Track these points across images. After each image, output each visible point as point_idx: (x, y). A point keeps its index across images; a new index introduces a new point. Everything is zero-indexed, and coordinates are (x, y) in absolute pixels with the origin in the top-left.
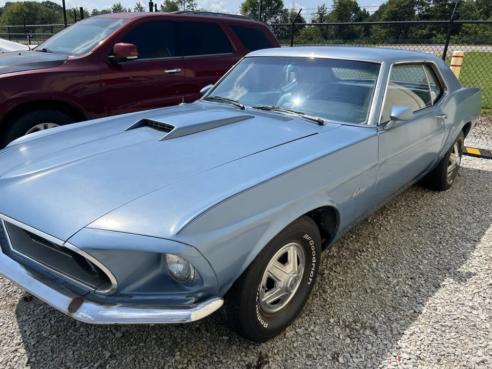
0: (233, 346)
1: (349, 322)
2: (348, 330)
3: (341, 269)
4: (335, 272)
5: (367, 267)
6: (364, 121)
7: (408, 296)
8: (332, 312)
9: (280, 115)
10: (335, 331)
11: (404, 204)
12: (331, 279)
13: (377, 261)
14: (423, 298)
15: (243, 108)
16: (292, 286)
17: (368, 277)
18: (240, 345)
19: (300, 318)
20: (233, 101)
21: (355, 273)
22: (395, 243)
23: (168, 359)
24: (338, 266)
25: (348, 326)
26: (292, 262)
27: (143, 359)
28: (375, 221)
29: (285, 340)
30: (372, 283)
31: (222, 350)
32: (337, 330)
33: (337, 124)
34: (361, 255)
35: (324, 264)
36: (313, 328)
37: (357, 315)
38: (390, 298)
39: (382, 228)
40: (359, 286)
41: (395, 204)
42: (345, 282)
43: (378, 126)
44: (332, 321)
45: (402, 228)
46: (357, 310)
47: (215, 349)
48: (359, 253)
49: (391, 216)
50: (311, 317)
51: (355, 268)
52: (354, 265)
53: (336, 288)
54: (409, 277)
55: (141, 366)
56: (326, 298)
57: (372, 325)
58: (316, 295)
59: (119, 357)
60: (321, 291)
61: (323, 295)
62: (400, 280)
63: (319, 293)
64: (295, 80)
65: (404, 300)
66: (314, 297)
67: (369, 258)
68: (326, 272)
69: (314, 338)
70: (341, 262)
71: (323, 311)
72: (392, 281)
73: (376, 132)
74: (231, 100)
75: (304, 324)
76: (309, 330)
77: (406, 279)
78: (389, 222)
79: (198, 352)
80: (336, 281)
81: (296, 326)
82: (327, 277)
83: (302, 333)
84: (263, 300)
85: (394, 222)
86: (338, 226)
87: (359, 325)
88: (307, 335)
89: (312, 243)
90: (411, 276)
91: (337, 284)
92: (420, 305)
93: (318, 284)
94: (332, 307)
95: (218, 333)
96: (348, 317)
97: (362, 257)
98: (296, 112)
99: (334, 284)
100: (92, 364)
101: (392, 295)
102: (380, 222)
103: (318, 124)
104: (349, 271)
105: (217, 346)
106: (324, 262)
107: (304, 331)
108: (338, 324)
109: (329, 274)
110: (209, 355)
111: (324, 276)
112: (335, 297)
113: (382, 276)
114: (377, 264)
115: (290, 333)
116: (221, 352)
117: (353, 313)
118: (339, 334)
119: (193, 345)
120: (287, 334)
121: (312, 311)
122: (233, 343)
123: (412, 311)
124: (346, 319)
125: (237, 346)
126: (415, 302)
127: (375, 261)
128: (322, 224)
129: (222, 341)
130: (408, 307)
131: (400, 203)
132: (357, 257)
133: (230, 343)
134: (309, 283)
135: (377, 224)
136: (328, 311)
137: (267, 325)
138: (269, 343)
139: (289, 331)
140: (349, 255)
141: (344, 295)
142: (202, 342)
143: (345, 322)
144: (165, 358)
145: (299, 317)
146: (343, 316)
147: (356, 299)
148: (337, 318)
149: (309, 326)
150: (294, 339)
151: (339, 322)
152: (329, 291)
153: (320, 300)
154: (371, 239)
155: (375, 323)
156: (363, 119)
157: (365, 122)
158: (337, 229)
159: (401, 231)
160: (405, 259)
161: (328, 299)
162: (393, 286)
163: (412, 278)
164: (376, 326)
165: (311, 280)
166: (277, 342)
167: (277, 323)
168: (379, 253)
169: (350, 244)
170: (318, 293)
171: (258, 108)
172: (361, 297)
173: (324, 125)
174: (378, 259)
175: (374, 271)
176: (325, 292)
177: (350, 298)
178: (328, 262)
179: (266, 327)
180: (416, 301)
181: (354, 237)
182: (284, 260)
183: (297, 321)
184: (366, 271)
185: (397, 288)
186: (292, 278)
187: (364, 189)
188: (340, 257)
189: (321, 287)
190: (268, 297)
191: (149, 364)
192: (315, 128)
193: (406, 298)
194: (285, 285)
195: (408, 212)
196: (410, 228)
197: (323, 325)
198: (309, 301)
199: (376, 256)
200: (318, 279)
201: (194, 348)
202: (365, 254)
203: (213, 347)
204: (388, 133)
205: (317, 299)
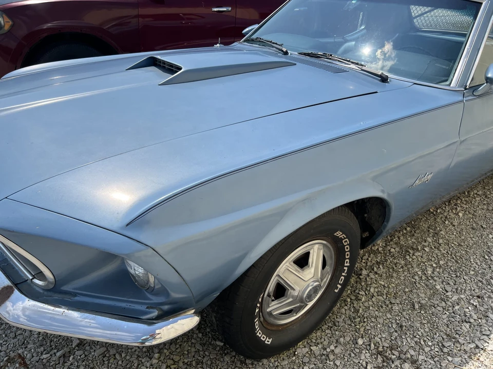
0: (225, 357)
1: (383, 347)
2: (380, 359)
3: (385, 270)
4: (376, 273)
5: (420, 273)
6: (446, 80)
7: (470, 323)
8: (362, 329)
9: (331, 65)
10: (363, 357)
11: (480, 193)
12: (370, 283)
13: (434, 265)
14: (490, 329)
15: (286, 53)
16: (310, 297)
17: (419, 286)
18: (235, 356)
19: (319, 331)
20: (276, 44)
21: (402, 278)
22: (462, 244)
23: (143, 361)
24: (381, 267)
25: (380, 353)
26: (314, 265)
27: (115, 355)
28: (439, 211)
29: (294, 358)
30: (423, 295)
31: (211, 360)
32: (365, 356)
33: (406, 82)
34: (413, 255)
35: (364, 261)
36: (333, 348)
37: (396, 338)
38: (445, 321)
39: (447, 222)
40: (404, 298)
41: (468, 192)
42: (387, 289)
43: (466, 89)
44: (360, 341)
45: (474, 225)
46: (396, 332)
47: (204, 357)
48: (411, 252)
49: (461, 206)
50: (334, 332)
51: (403, 271)
52: (402, 267)
53: (373, 296)
54: (476, 295)
55: (110, 365)
56: (358, 308)
57: (415, 358)
58: (345, 301)
59: (88, 348)
60: (353, 298)
61: (355, 303)
62: (462, 296)
63: (351, 299)
64: (363, 27)
65: (463, 327)
66: (343, 304)
67: (424, 260)
68: (364, 272)
69: (332, 363)
70: (386, 261)
71: (350, 325)
72: (450, 297)
73: (461, 98)
74: (273, 43)
75: (323, 340)
76: (328, 350)
77: (471, 297)
78: (457, 214)
79: (182, 357)
80: (376, 286)
81: (312, 341)
82: (364, 280)
83: (317, 353)
84: (269, 310)
85: (464, 215)
86: (388, 221)
87: (396, 353)
88: (324, 357)
89: (346, 242)
90: (478, 294)
91: (376, 290)
92: (485, 337)
93: (352, 287)
94: (364, 322)
95: (211, 334)
96: (383, 339)
97: (414, 257)
98: (352, 63)
99: (372, 290)
100: (55, 351)
101: (448, 317)
102: (445, 214)
103: (380, 81)
104: (395, 275)
105: (206, 353)
106: (364, 258)
107: (320, 351)
108: (368, 347)
109: (368, 276)
110: (194, 363)
111: (361, 277)
112: (371, 308)
113: (438, 287)
114: (434, 270)
115: (301, 350)
116: (209, 363)
117: (391, 335)
118: (366, 362)
119: (178, 346)
120: (299, 351)
121: (337, 324)
122: (228, 353)
123: (473, 346)
124: (380, 343)
125: (231, 358)
126: (479, 333)
127: (432, 265)
128: (366, 215)
129: (215, 348)
130: (468, 338)
131: (475, 192)
132: (408, 257)
133: (223, 352)
134: (336, 291)
135: (440, 216)
136: (358, 327)
137: (270, 340)
138: (273, 360)
139: (301, 346)
140: (399, 252)
141: (382, 307)
142: (190, 343)
143: (378, 347)
144: (140, 359)
145: (319, 329)
146: (376, 338)
147: (399, 315)
148: (368, 339)
149: (330, 344)
150: (306, 360)
151: (370, 345)
152: (363, 299)
153: (349, 309)
154: (431, 235)
155: (419, 354)
156: (446, 78)
157: (448, 83)
158: (385, 226)
159: (473, 229)
160: (472, 269)
161: (361, 309)
162: (451, 305)
163: (478, 297)
164: (420, 360)
165: (339, 286)
166: (283, 359)
167: (285, 338)
168: (439, 254)
169: (402, 238)
170: (349, 300)
171: (305, 54)
172: (404, 313)
173: (388, 82)
174: (435, 263)
175: (428, 280)
176: (358, 299)
177: (390, 311)
178: (370, 259)
179: (269, 343)
180: (481, 332)
181: (408, 229)
182: (302, 262)
183: (314, 335)
184: (417, 277)
185: (457, 307)
186: (310, 288)
187: (431, 175)
188: (386, 254)
189: (354, 291)
190: (275, 307)
191: (120, 363)
192: (376, 85)
193: (468, 325)
194: (300, 294)
195: (484, 204)
196: (484, 226)
197: (348, 346)
198: (335, 309)
199: (433, 259)
200: (352, 280)
201: (178, 351)
202: (419, 254)
203: (201, 353)
204: (478, 101)
205: (346, 308)
